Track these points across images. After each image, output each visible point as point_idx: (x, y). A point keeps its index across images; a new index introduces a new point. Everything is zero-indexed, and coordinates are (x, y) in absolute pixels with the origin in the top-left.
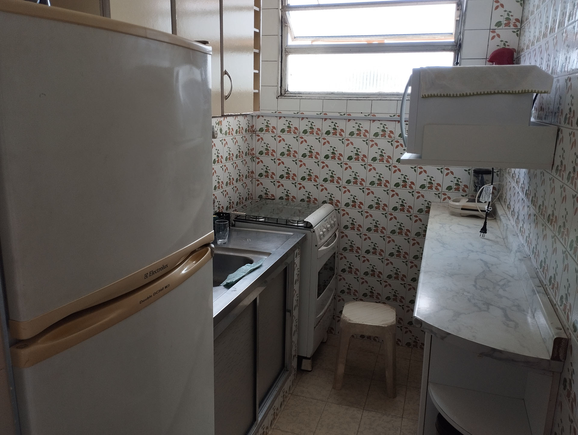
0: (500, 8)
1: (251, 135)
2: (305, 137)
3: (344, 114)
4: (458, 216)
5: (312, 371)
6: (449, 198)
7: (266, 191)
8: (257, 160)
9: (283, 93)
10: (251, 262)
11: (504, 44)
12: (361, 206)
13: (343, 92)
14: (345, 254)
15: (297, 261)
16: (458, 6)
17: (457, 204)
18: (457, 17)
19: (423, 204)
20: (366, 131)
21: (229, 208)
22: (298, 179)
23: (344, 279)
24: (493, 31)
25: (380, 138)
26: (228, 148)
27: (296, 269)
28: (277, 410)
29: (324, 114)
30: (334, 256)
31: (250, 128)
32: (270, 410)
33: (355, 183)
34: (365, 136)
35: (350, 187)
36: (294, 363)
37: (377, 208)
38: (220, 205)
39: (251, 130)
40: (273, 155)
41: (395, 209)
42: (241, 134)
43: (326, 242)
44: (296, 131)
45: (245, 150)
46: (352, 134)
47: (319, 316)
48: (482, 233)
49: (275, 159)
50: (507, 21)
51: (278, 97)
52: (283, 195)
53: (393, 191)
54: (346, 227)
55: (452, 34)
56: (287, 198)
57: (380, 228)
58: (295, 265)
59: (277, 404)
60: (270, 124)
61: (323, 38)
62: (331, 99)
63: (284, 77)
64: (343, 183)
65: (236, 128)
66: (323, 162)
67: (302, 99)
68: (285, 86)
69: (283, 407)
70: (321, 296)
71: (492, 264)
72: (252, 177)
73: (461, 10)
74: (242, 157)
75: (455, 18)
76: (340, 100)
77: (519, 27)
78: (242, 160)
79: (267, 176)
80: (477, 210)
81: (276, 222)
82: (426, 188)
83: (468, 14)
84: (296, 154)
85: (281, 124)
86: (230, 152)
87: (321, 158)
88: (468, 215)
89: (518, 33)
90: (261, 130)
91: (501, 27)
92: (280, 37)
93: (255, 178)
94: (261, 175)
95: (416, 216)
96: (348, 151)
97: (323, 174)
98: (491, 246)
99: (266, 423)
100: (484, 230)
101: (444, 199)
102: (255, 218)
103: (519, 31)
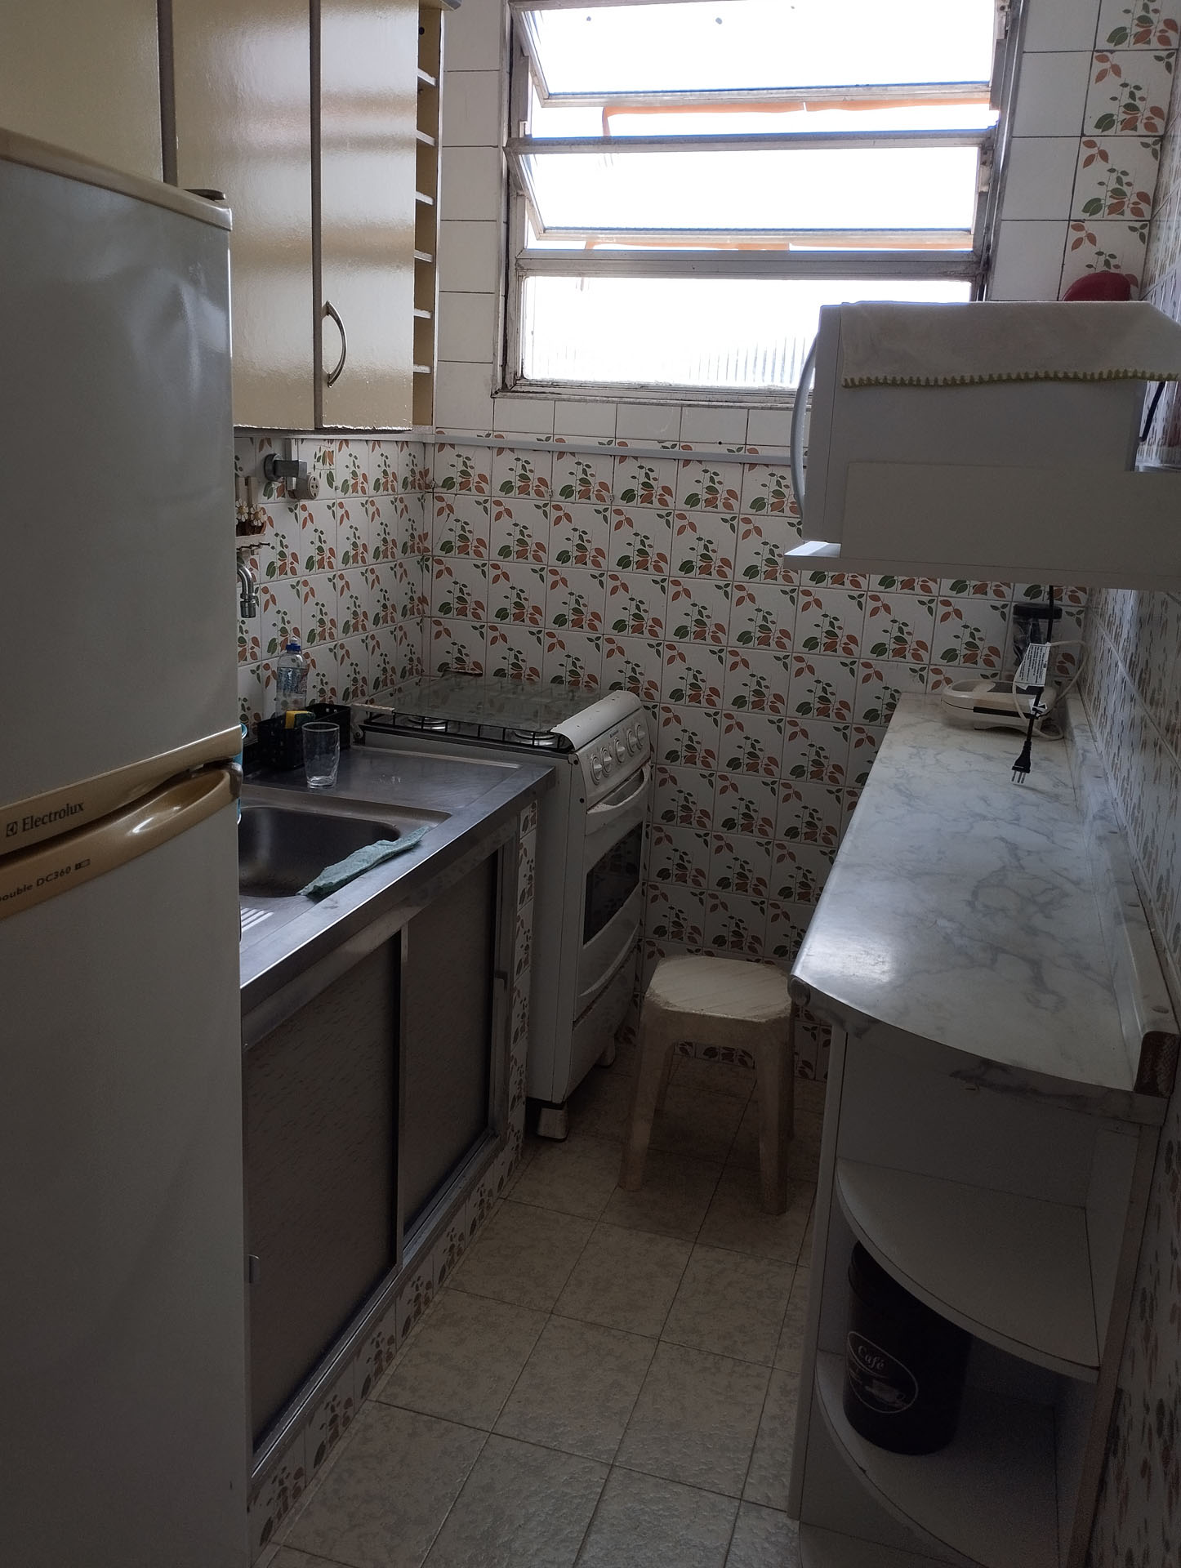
0: (1098, 163)
1: (420, 496)
2: (567, 506)
3: (674, 446)
4: (966, 729)
5: (566, 1142)
6: (948, 681)
7: (460, 652)
8: (437, 568)
9: (509, 382)
10: (393, 835)
11: (1107, 263)
12: (714, 698)
13: (671, 383)
14: (669, 829)
15: (528, 839)
16: (986, 153)
17: (964, 695)
18: (984, 184)
19: (879, 698)
20: (731, 493)
21: (351, 695)
22: (547, 622)
23: (665, 897)
24: (1078, 225)
25: (770, 513)
26: (351, 527)
27: (525, 860)
28: (460, 1240)
29: (620, 444)
30: (636, 833)
31: (418, 476)
32: (438, 1237)
33: (700, 635)
34: (728, 506)
35: (685, 646)
36: (517, 1117)
37: (755, 705)
38: (326, 683)
39: (421, 483)
40: (479, 554)
41: (804, 708)
42: (390, 491)
43: (613, 791)
44: (543, 488)
45: (402, 537)
46: (692, 500)
47: (585, 993)
48: (1018, 773)
49: (484, 565)
50: (1114, 198)
51: (496, 393)
52: (505, 665)
53: (800, 659)
54: (673, 756)
55: (969, 231)
56: (516, 673)
57: (763, 761)
58: (522, 852)
59: (461, 1223)
60: (472, 467)
61: (620, 232)
62: (639, 403)
63: (513, 339)
64: (667, 634)
65: (375, 474)
66: (614, 577)
67: (560, 400)
68: (516, 363)
69: (478, 1233)
70: (593, 939)
71: (1029, 851)
72: (422, 613)
73: (992, 163)
74: (393, 554)
75: (977, 187)
76: (662, 405)
77: (1148, 217)
78: (392, 565)
79: (462, 612)
80: (1016, 714)
81: (476, 735)
82: (887, 654)
83: (1010, 173)
84: (541, 553)
85: (503, 469)
86: (357, 541)
87: (610, 563)
88: (993, 726)
89: (1146, 231)
90: (448, 483)
91: (1098, 216)
92: (503, 227)
93: (431, 617)
94: (445, 608)
95: (859, 730)
96: (682, 548)
97: (614, 608)
98: (1037, 806)
99: (426, 1272)
100: (1023, 764)
101: (936, 685)
102: (419, 724)
103: (1146, 229)
